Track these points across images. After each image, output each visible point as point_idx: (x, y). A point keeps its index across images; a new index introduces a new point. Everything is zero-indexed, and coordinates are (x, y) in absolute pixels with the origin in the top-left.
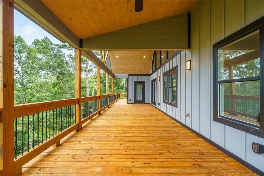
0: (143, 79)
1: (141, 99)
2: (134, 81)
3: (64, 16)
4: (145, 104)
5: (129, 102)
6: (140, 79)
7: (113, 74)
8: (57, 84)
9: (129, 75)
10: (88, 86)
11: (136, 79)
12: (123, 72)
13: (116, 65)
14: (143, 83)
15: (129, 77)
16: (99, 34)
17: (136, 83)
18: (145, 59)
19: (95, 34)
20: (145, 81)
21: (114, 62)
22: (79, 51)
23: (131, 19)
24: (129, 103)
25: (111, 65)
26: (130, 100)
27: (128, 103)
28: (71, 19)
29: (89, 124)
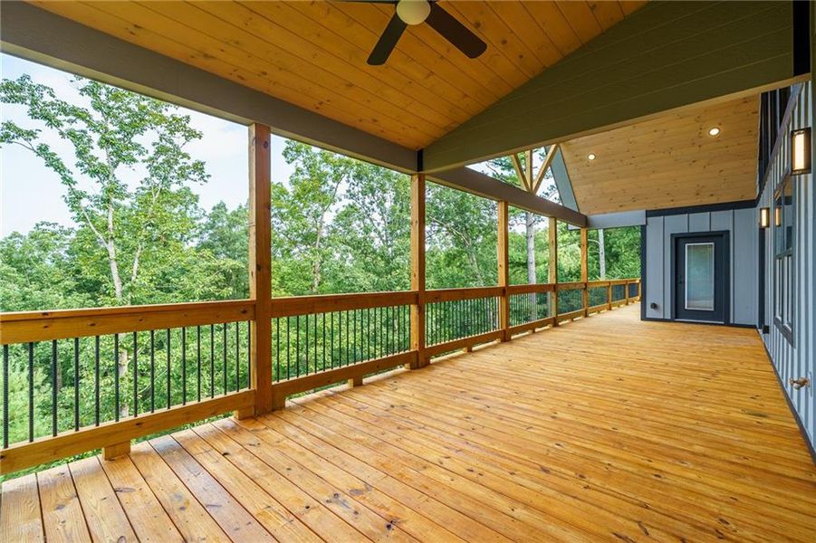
0: (720, 221)
1: (708, 304)
2: (672, 235)
3: (361, 121)
4: (728, 324)
5: (651, 313)
6: (700, 223)
7: (586, 217)
8: (455, 256)
9: (649, 214)
10: (532, 258)
11: (679, 224)
12: (621, 206)
13: (591, 186)
14: (720, 240)
15: (650, 219)
16: (455, 126)
17: (678, 241)
18: (717, 139)
19: (445, 128)
20: (728, 232)
21: (584, 177)
22: (417, 180)
23: (521, 57)
24: (648, 316)
25: (575, 189)
26: (654, 306)
27: (644, 318)
28: (375, 121)
29: (453, 360)
